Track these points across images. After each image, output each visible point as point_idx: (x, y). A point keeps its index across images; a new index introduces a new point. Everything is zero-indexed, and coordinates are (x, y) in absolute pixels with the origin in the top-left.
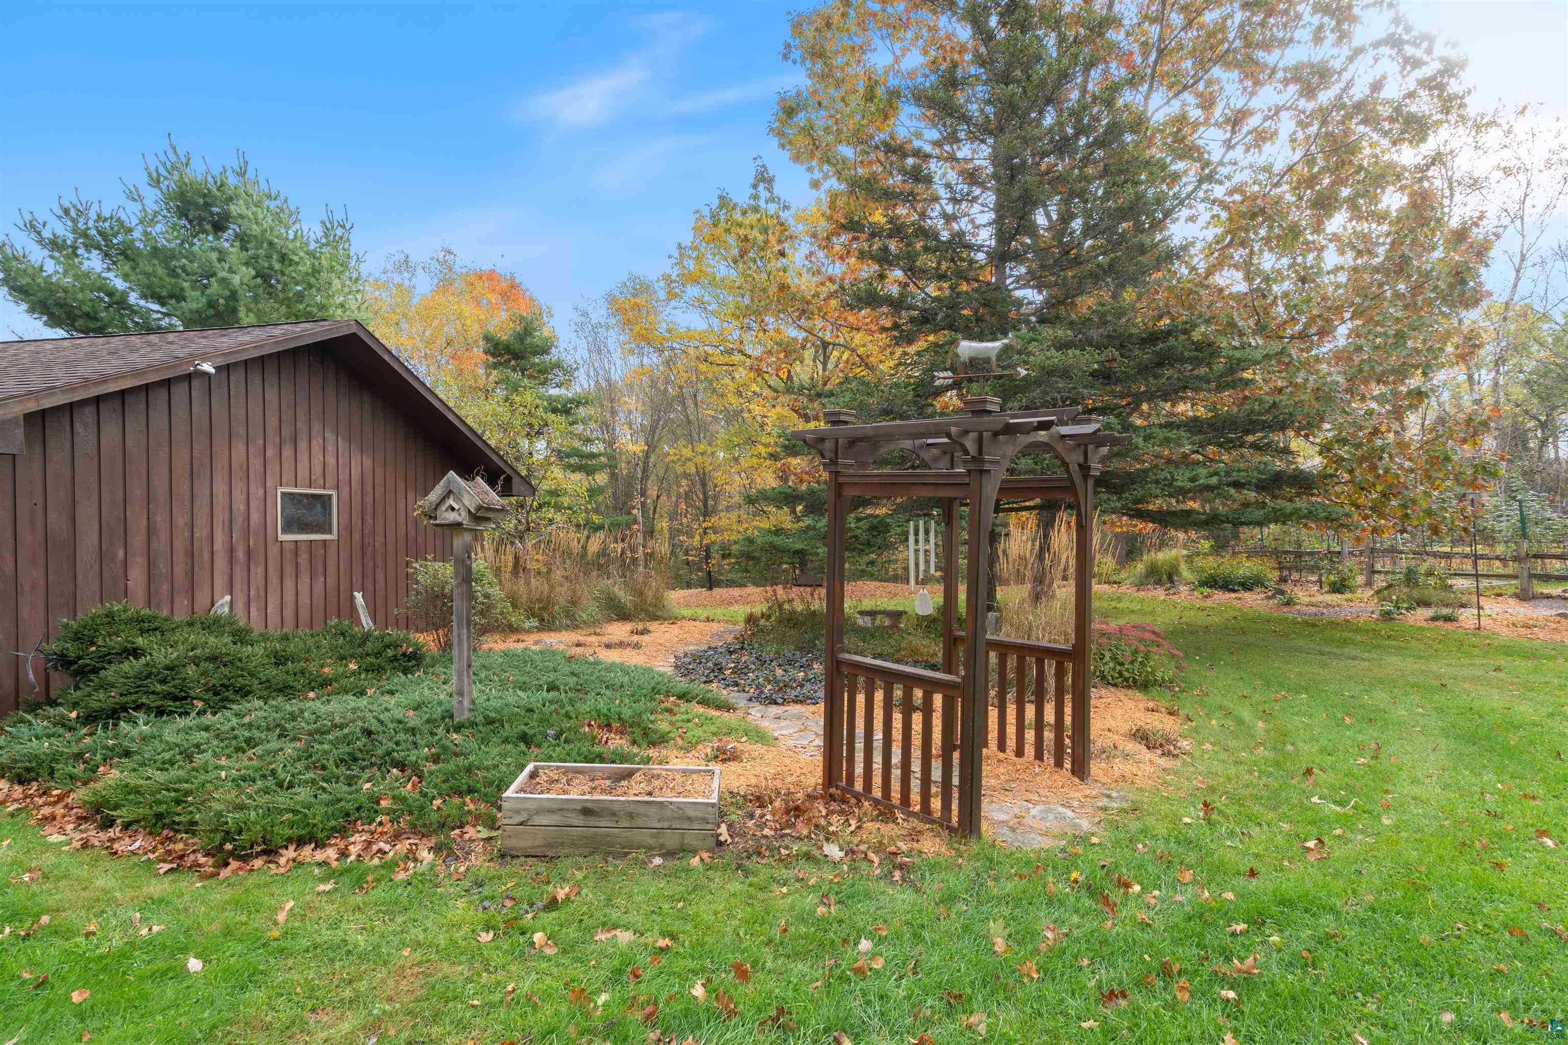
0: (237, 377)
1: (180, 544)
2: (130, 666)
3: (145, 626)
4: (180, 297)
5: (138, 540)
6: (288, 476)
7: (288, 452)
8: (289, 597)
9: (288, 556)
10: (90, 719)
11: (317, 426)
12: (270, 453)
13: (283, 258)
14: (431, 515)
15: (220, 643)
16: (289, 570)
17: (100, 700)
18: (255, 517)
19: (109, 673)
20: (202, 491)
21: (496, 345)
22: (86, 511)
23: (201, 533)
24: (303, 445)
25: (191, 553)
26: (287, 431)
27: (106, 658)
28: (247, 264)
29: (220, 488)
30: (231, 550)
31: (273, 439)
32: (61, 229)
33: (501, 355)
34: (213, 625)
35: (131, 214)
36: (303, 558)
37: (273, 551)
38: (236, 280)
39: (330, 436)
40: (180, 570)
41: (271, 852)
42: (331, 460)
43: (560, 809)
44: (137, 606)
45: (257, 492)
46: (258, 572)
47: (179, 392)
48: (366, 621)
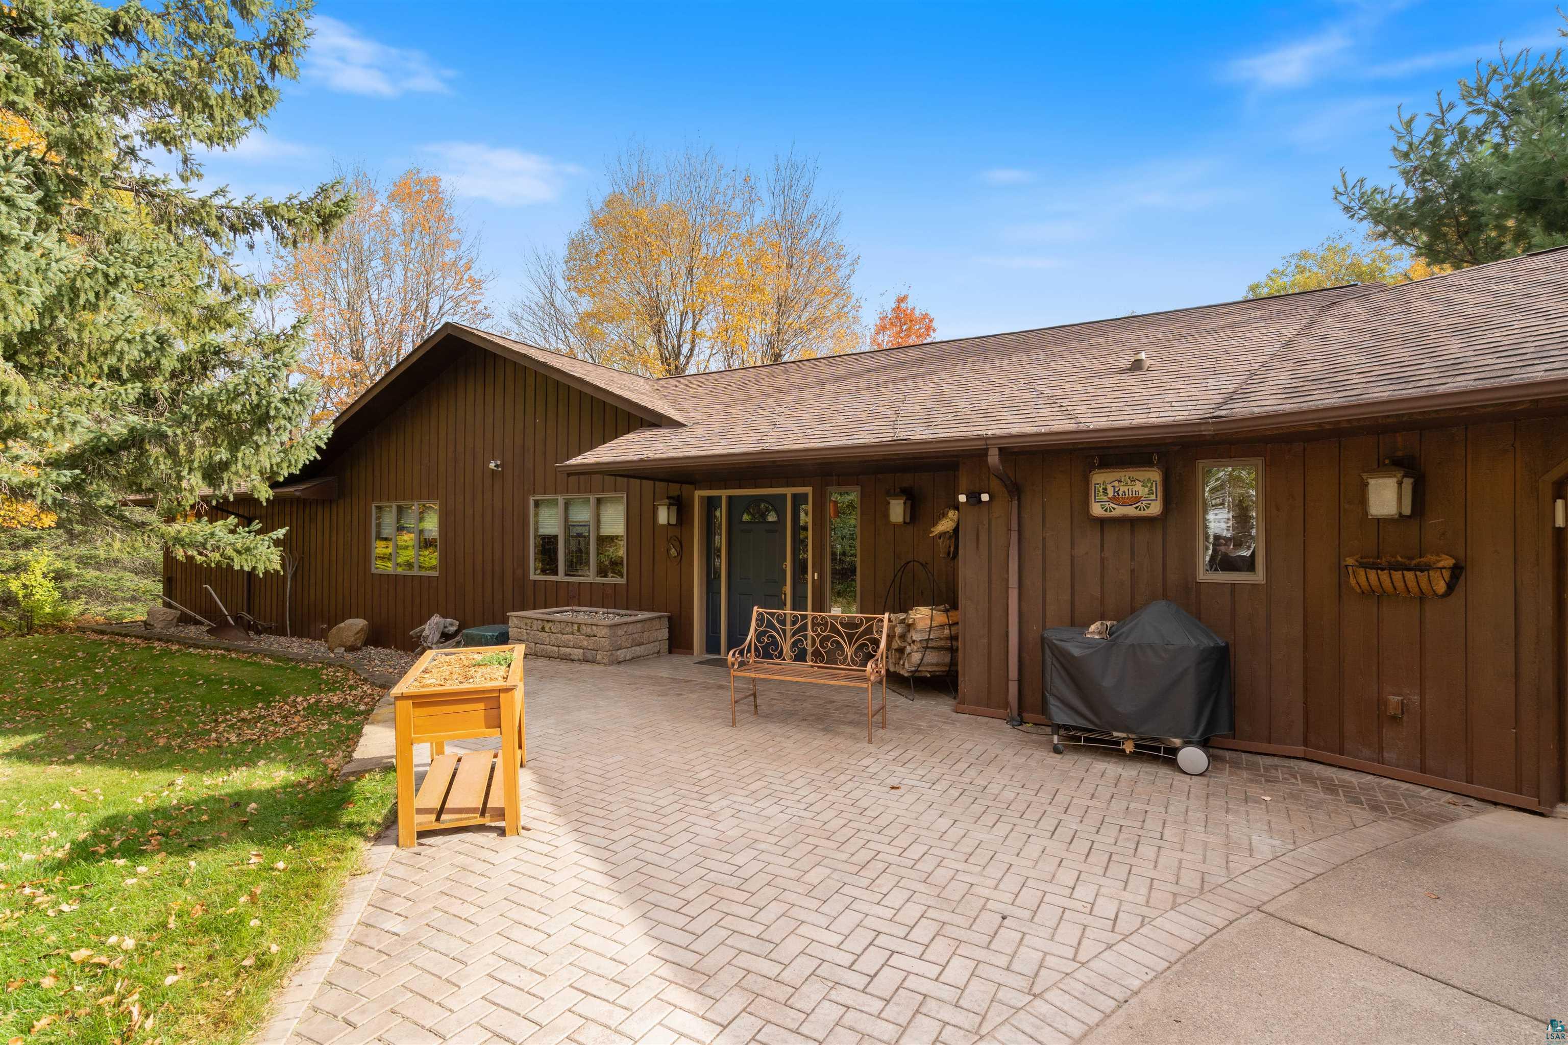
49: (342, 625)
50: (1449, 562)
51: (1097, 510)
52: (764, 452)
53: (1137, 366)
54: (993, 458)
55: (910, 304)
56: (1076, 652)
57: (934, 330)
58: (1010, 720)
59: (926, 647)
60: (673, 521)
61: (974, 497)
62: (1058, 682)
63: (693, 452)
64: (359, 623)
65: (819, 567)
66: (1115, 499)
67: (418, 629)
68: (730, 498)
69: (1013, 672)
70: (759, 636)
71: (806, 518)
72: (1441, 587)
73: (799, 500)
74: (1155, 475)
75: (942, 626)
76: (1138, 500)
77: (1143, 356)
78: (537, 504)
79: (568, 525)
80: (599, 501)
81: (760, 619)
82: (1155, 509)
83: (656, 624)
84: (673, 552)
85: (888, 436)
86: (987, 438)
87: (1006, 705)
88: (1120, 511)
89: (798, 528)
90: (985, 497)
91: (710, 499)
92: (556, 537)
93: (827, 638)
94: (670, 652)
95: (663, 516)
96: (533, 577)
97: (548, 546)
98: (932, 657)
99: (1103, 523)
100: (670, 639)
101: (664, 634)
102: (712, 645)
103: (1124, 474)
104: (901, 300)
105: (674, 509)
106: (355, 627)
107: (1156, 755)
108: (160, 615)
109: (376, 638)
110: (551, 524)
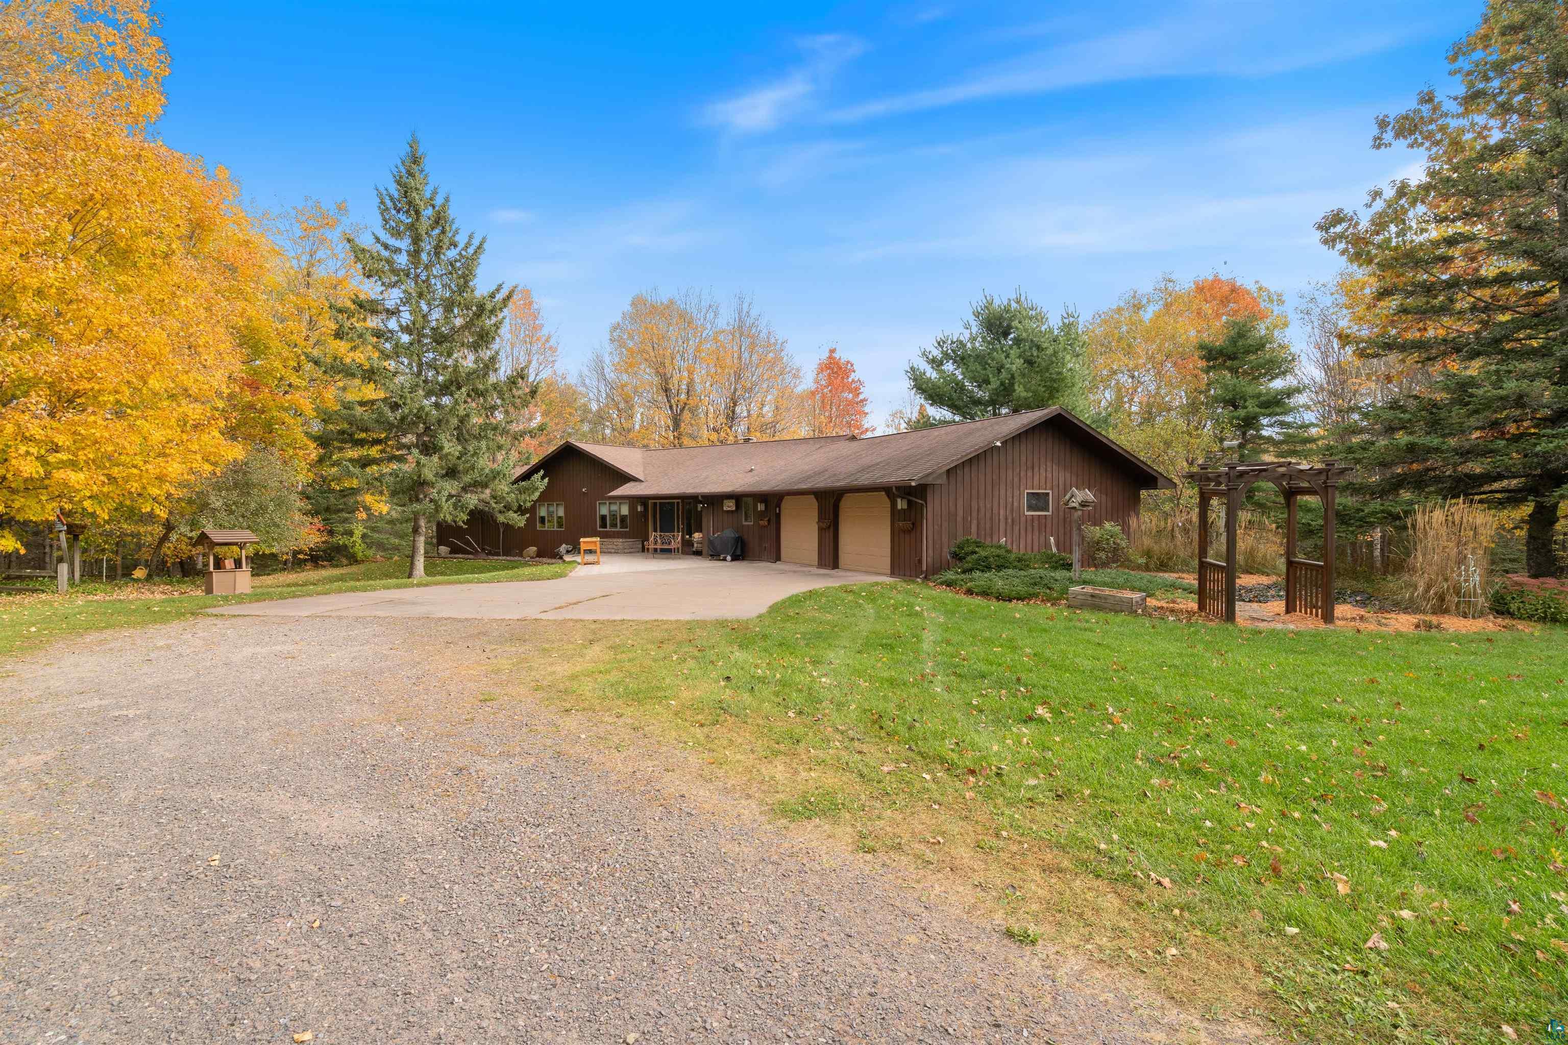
0: (1009, 445)
1: (988, 515)
2: (975, 557)
3: (978, 544)
4: (987, 382)
5: (974, 514)
6: (1030, 483)
7: (1030, 474)
8: (1029, 541)
9: (1029, 523)
10: (964, 572)
11: (1043, 460)
12: (1023, 474)
13: (1038, 348)
14: (1067, 503)
15: (1002, 552)
16: (1029, 528)
17: (966, 566)
18: (1016, 504)
19: (969, 558)
20: (996, 493)
21: (1210, 351)
22: (960, 503)
23: (995, 511)
24: (1036, 469)
25: (991, 519)
26: (1029, 463)
27: (967, 554)
28: (1019, 357)
29: (1003, 492)
30: (1006, 519)
31: (1023, 468)
32: (936, 353)
33: (1216, 359)
34: (1000, 547)
35: (966, 336)
36: (1036, 524)
37: (1023, 519)
38: (1014, 367)
39: (1049, 464)
40: (988, 526)
41: (1010, 600)
42: (1049, 476)
43: (1085, 594)
44: (973, 537)
45: (1016, 493)
46: (1016, 528)
47: (989, 455)
48: (1054, 550)
49: (527, 549)
50: (768, 519)
51: (724, 509)
53: (751, 470)
54: (700, 498)
55: (837, 355)
56: (712, 539)
57: (854, 372)
58: (708, 558)
59: (697, 543)
60: (643, 511)
61: (703, 505)
62: (713, 546)
65: (683, 523)
66: (727, 506)
67: (557, 549)
68: (660, 503)
71: (680, 507)
72: (767, 524)
73: (678, 503)
74: (734, 501)
75: (701, 537)
76: (731, 507)
77: (754, 468)
78: (598, 503)
79: (609, 512)
80: (618, 503)
82: (734, 509)
83: (638, 542)
84: (643, 520)
86: (699, 493)
88: (728, 509)
89: (678, 510)
90: (706, 505)
91: (654, 503)
92: (606, 516)
94: (643, 551)
95: (639, 509)
96: (599, 529)
97: (603, 518)
98: (699, 545)
99: (728, 512)
100: (642, 548)
101: (640, 545)
103: (729, 501)
104: (832, 351)
105: (643, 507)
106: (533, 549)
107: (725, 559)
108: (443, 549)
109: (540, 554)
110: (604, 511)
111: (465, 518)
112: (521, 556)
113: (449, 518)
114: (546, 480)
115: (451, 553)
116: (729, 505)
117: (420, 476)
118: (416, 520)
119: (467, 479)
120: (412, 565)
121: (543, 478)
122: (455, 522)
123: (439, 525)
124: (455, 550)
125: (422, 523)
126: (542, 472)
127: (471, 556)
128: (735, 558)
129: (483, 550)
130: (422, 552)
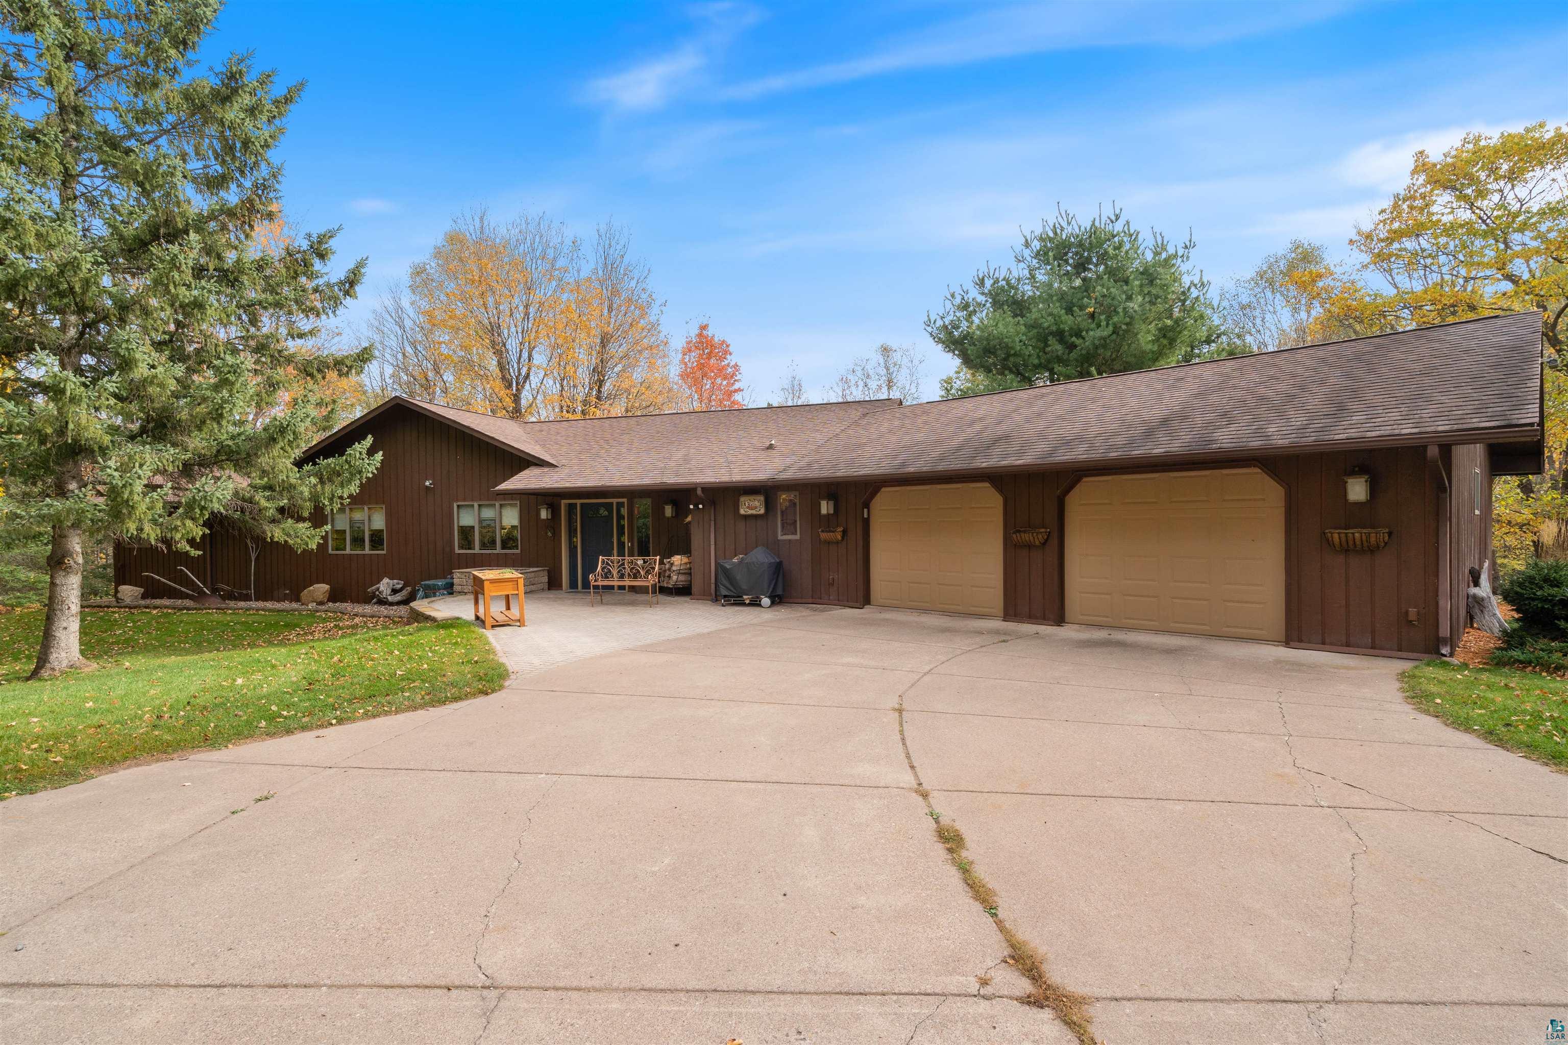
49: (311, 588)
50: (841, 529)
51: (742, 512)
52: (602, 487)
53: (771, 447)
54: (699, 492)
55: (709, 332)
56: (728, 567)
57: (730, 354)
58: (712, 600)
59: (679, 573)
60: (550, 517)
61: (696, 506)
62: (723, 579)
63: (568, 485)
64: (324, 587)
65: (631, 539)
66: (748, 507)
67: (374, 588)
68: (582, 505)
69: (713, 580)
70: (603, 569)
71: (624, 511)
72: (839, 537)
73: (620, 505)
74: (762, 498)
75: (686, 563)
76: (756, 508)
77: (773, 442)
78: (458, 506)
79: (481, 521)
80: (501, 506)
81: (603, 561)
82: (762, 511)
83: (541, 574)
84: (549, 534)
85: (658, 481)
86: (697, 484)
87: (711, 594)
88: (750, 512)
89: (620, 517)
90: (701, 506)
91: (570, 504)
92: (473, 527)
93: (633, 568)
94: (549, 589)
95: (544, 514)
96: (457, 551)
97: (466, 532)
98: (682, 578)
99: (746, 517)
100: (549, 583)
101: (546, 579)
102: (573, 585)
103: (752, 498)
104: (704, 327)
105: (550, 510)
106: (322, 589)
107: (755, 603)
108: (129, 592)
109: (335, 596)
110: (467, 519)
111: (198, 532)
112: (298, 599)
113: (151, 534)
114: (379, 456)
115: (144, 596)
116: (752, 506)
117: (62, 431)
118: (58, 539)
119: (197, 443)
120: (47, 640)
121: (371, 452)
122: (167, 542)
123: (119, 547)
124: (153, 591)
125: (76, 544)
126: (369, 440)
127: (188, 603)
128: (778, 600)
129: (214, 590)
130: (75, 608)
